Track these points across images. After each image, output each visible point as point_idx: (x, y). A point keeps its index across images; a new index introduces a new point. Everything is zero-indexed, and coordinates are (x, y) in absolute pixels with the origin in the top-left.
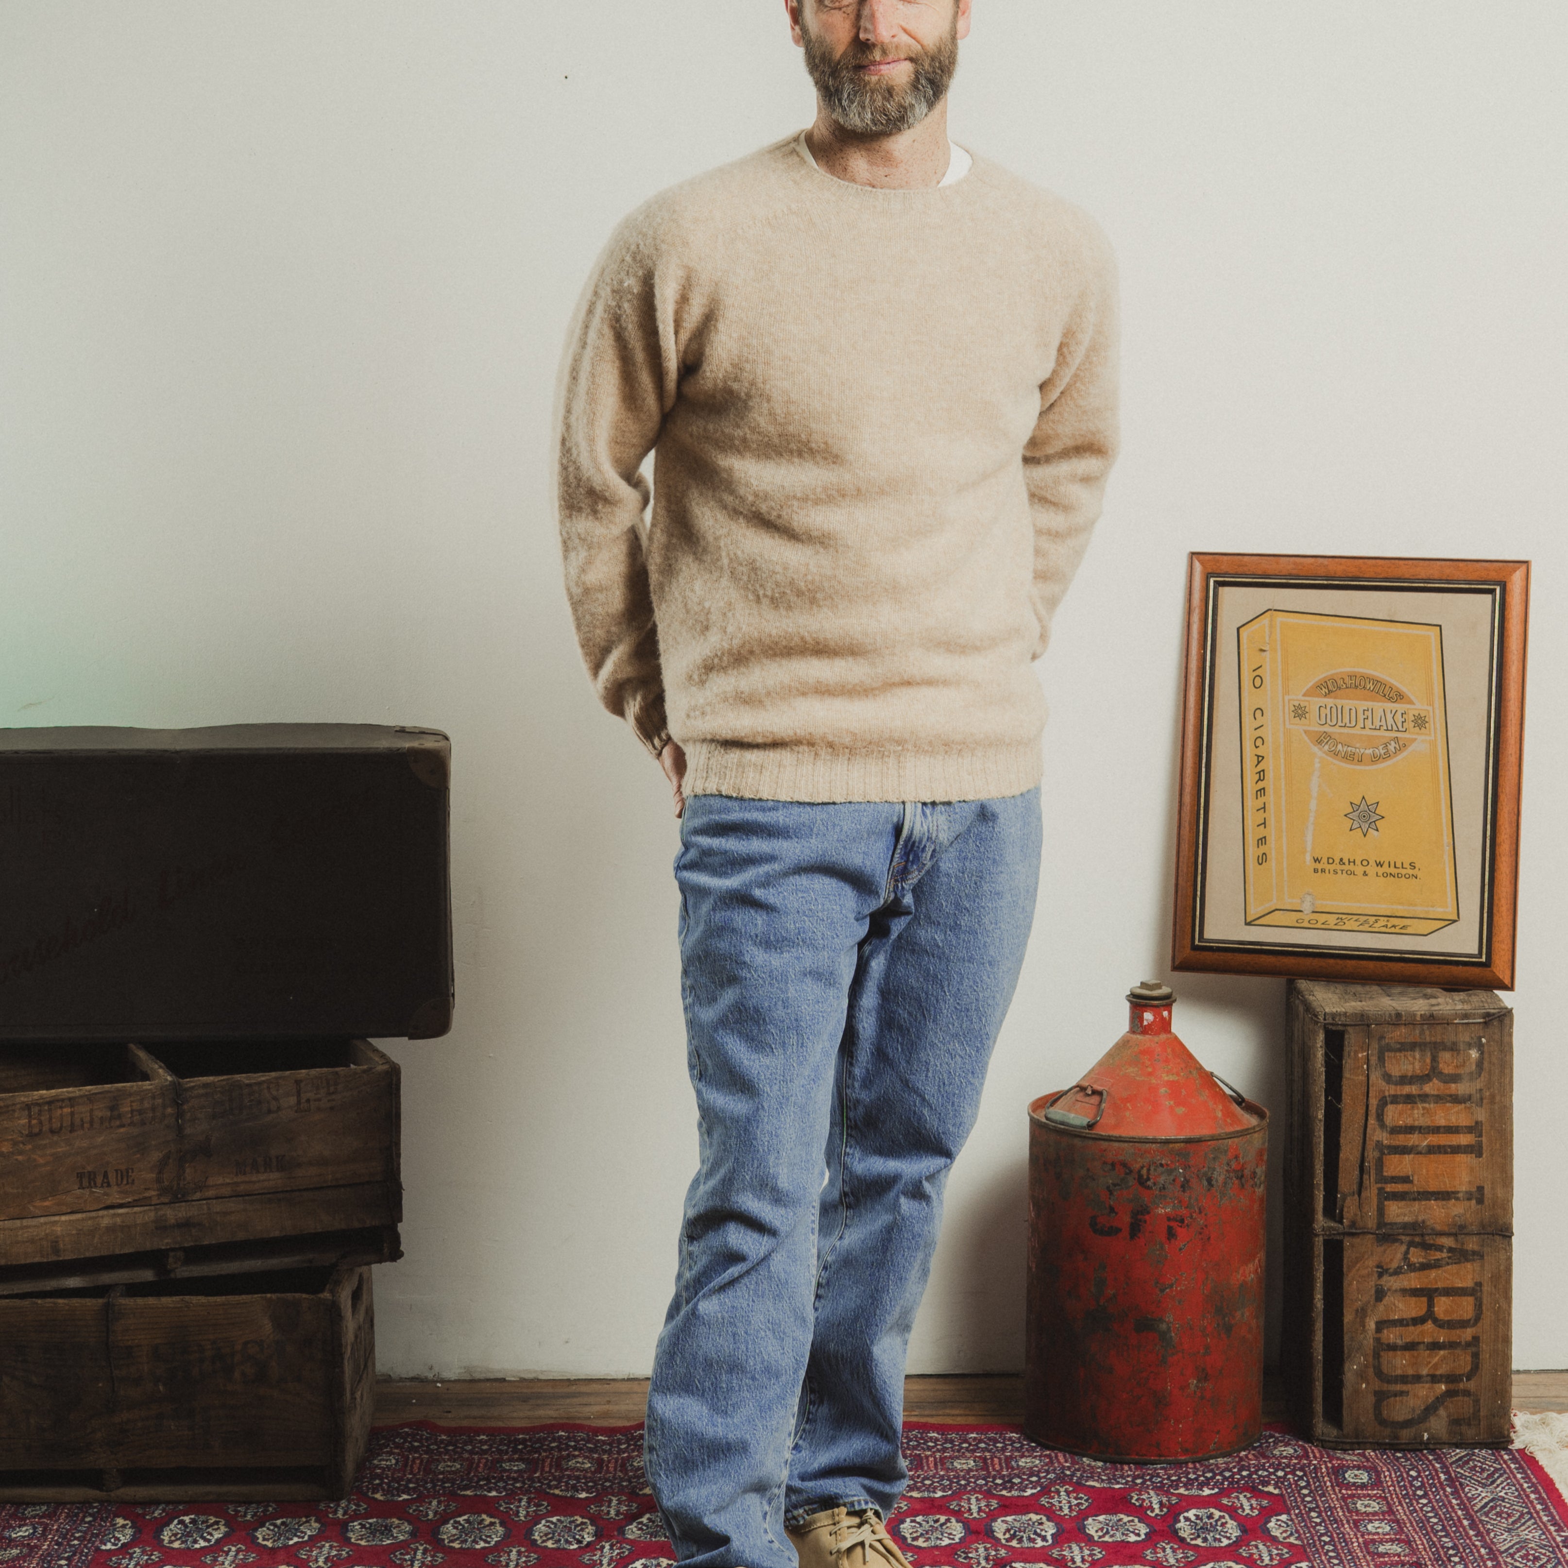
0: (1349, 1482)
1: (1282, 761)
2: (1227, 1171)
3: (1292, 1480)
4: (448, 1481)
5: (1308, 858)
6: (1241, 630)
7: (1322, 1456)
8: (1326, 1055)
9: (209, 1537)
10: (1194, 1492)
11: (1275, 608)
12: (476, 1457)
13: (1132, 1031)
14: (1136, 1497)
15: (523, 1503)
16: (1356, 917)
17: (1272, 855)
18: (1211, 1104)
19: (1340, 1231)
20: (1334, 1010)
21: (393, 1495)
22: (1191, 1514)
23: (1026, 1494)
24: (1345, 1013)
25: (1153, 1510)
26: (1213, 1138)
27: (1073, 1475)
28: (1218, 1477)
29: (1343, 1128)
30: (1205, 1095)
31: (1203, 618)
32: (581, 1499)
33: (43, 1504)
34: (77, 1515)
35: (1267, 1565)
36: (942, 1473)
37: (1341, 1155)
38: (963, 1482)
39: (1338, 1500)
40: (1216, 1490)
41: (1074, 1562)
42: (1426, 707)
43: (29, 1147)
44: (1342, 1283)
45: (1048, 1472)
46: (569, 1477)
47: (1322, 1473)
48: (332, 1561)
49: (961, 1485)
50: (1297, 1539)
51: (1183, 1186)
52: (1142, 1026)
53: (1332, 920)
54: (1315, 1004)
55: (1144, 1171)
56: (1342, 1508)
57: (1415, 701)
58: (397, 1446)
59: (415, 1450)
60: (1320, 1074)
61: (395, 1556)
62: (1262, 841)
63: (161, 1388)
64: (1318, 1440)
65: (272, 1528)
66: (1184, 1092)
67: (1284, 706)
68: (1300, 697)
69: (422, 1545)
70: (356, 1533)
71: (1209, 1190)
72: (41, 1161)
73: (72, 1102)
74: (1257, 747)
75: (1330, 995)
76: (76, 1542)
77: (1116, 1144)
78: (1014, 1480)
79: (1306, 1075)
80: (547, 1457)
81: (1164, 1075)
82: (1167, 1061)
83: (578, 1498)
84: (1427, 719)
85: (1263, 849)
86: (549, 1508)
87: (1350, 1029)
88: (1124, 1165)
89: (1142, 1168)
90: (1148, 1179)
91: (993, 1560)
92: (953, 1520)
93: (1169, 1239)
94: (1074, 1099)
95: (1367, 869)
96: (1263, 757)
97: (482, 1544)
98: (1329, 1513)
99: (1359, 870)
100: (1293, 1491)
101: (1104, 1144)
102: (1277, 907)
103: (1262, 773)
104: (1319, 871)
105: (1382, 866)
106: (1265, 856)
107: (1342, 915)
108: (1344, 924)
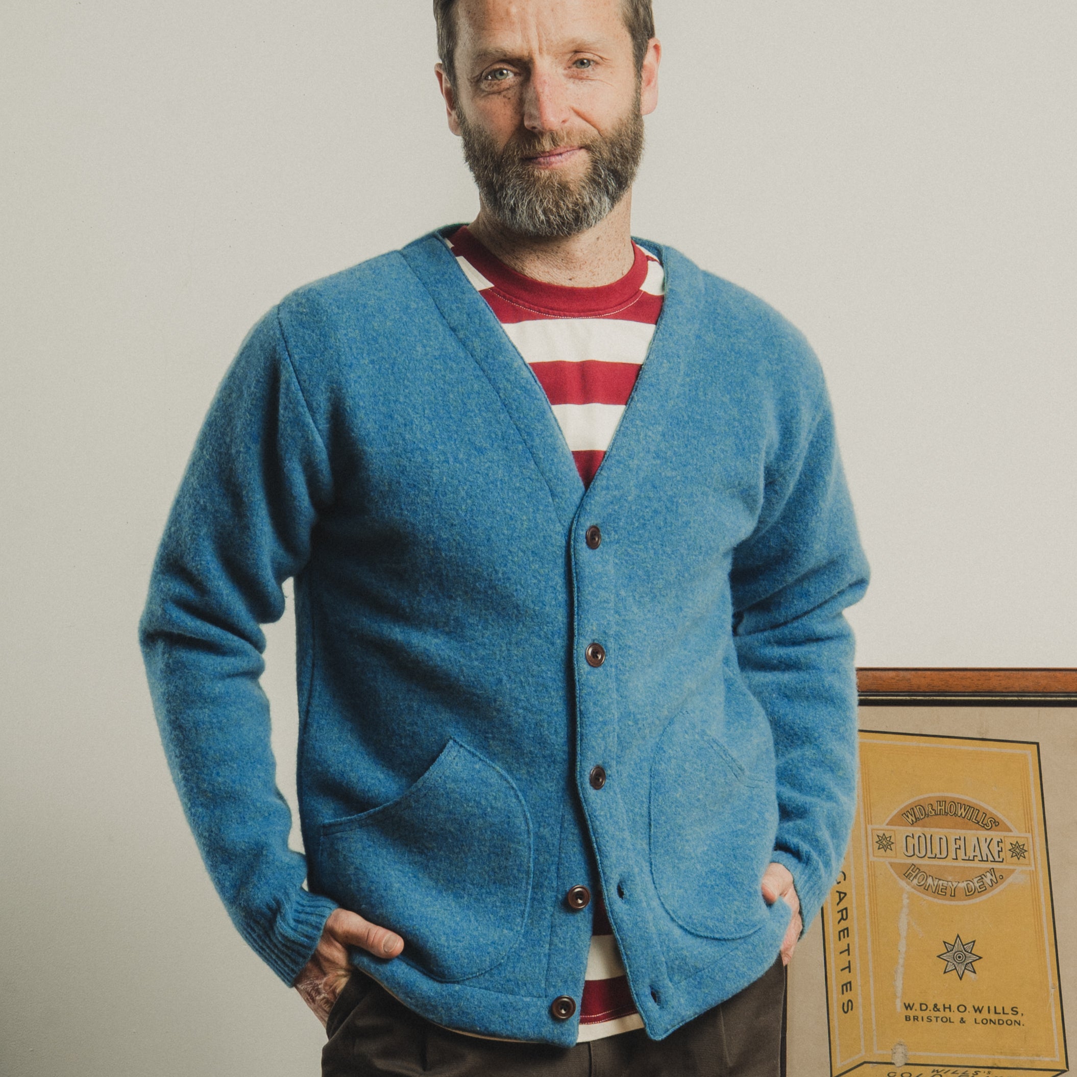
1: (867, 897)
5: (899, 1005)
16: (956, 1069)
17: (859, 1002)
42: (1022, 835)
53: (927, 1072)
57: (1012, 827)
62: (847, 986)
67: (867, 837)
68: (884, 826)
84: (1025, 848)
85: (848, 996)
95: (965, 1015)
96: (845, 894)
99: (956, 1016)
102: (867, 1060)
103: (844, 912)
104: (912, 1018)
105: (980, 1012)
106: (850, 1003)
107: (938, 1067)
108: (941, 1076)
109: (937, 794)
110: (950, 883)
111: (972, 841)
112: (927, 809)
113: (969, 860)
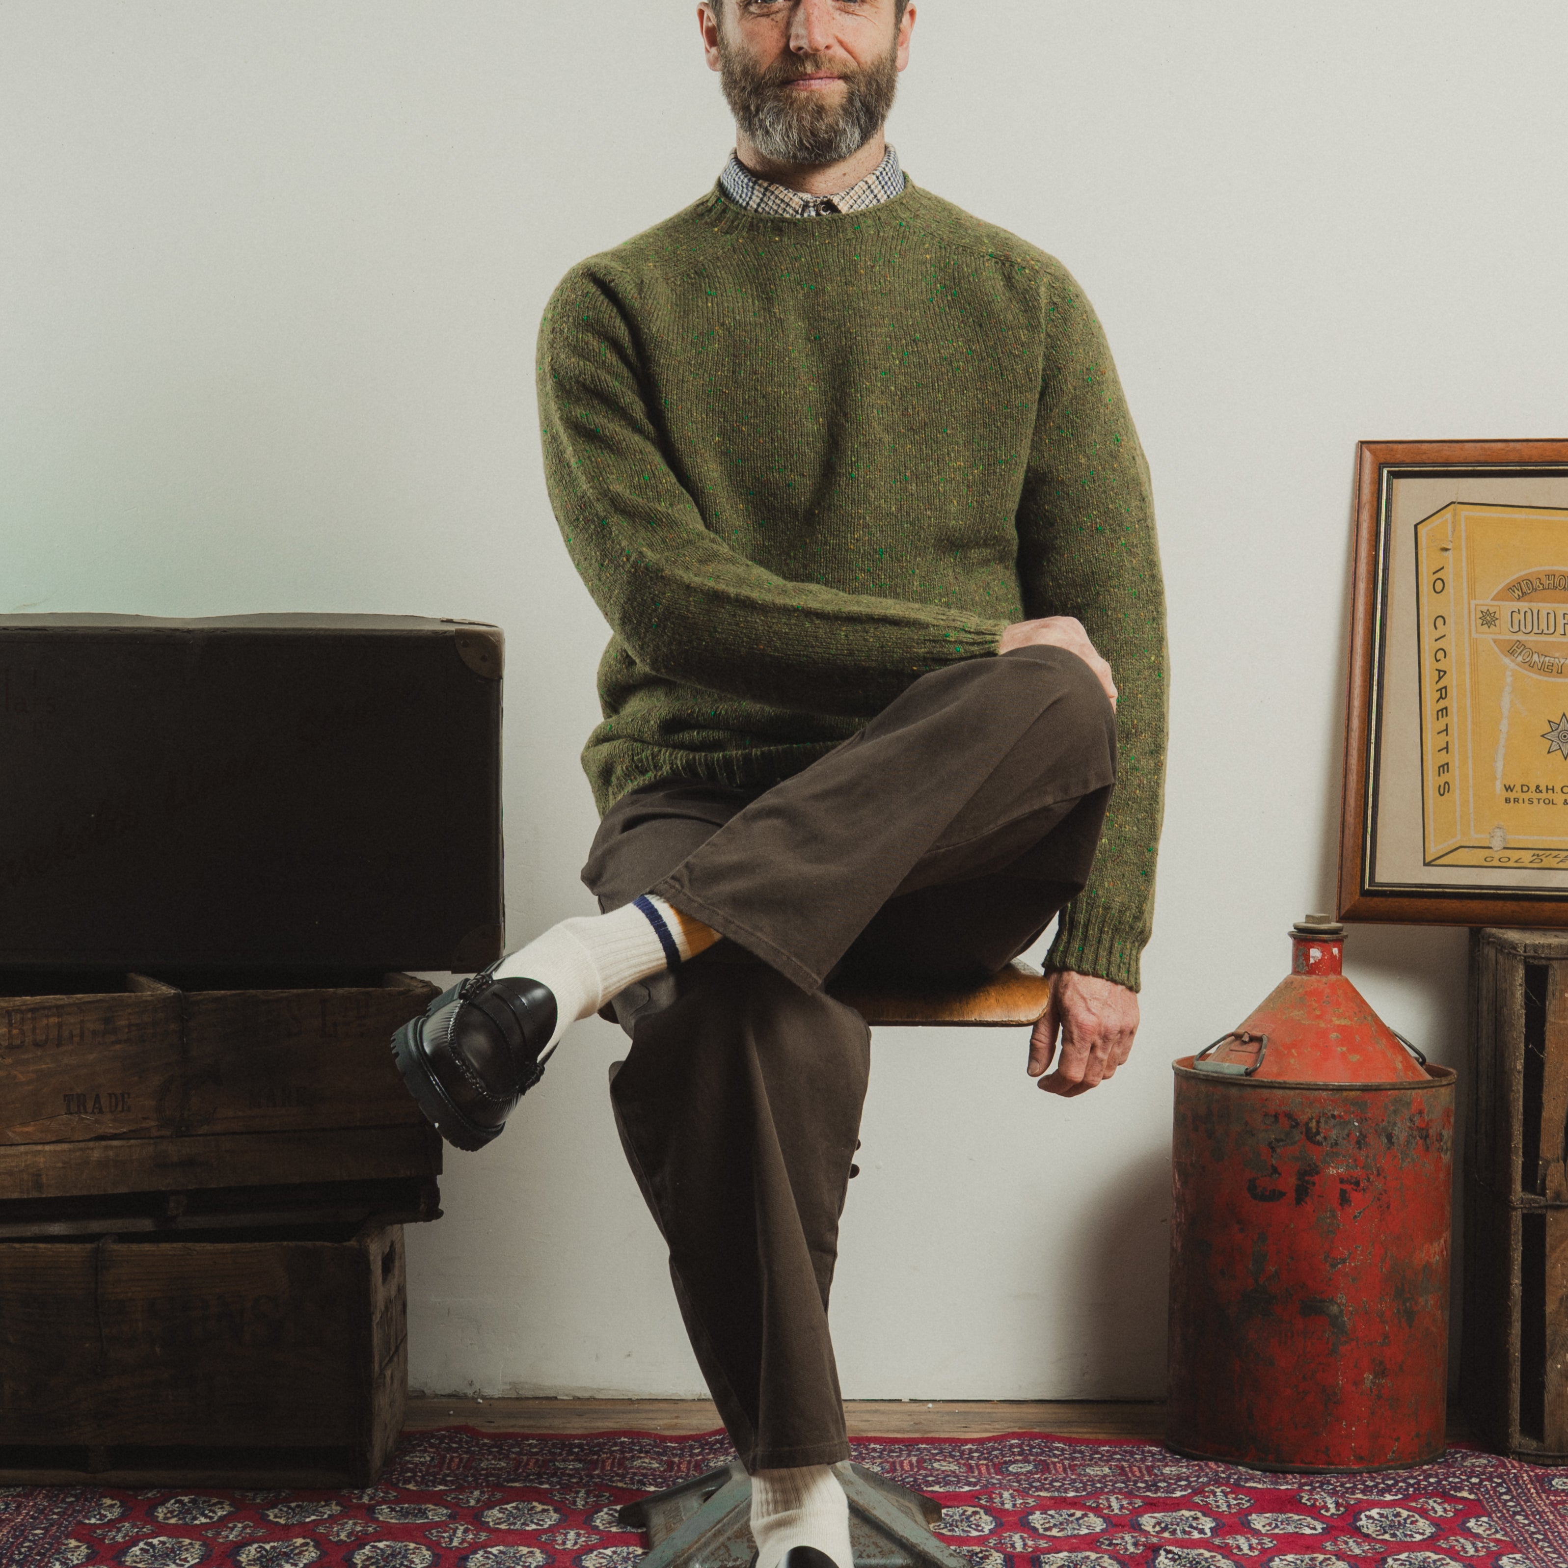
0: (1558, 1489)
1: (1468, 675)
2: (1410, 1128)
3: (1489, 1487)
4: (492, 1475)
5: (1499, 787)
6: (1419, 527)
7: (1522, 1467)
8: (1527, 996)
9: (211, 1514)
10: (1374, 1497)
11: (1459, 500)
12: (525, 1458)
13: (1296, 971)
14: (1307, 1497)
15: (581, 1495)
16: (1555, 853)
17: (1456, 785)
18: (1389, 1054)
19: (1542, 1203)
20: (1537, 943)
21: (428, 1486)
22: (1374, 1512)
23: (1174, 1496)
24: (1551, 946)
25: (1327, 1510)
26: (1394, 1088)
27: (1229, 1477)
28: (1400, 1484)
29: (1547, 1080)
30: (1382, 1044)
31: (1375, 516)
32: (649, 1492)
33: (18, 1486)
34: (57, 1496)
35: (1472, 1556)
36: (1073, 1477)
37: (1544, 1114)
38: (1099, 1485)
39: (1545, 1505)
40: (1400, 1496)
41: (1240, 1549)
43: (9, 1061)
44: (1544, 1265)
45: (1199, 1477)
46: (635, 1474)
47: (1524, 1481)
48: (356, 1536)
49: (1097, 1488)
50: (1505, 1535)
51: (1358, 1142)
52: (1307, 965)
53: (1526, 856)
54: (1512, 939)
55: (1313, 1124)
56: (1552, 1512)
58: (432, 1445)
59: (455, 1450)
60: (1519, 1017)
61: (432, 1534)
62: (1444, 768)
63: (158, 1349)
64: (1514, 1452)
65: (285, 1509)
66: (1357, 1039)
67: (1470, 612)
68: (1488, 601)
69: (463, 1525)
70: (384, 1514)
71: (1389, 1148)
72: (22, 1078)
73: (59, 1010)
74: (1437, 661)
76: (55, 1517)
77: (1280, 1092)
78: (1159, 1484)
80: (608, 1458)
81: (1334, 1019)
82: (1338, 1004)
83: (645, 1491)
85: (1445, 777)
86: (612, 1499)
87: (1555, 964)
88: (1289, 1116)
89: (1311, 1119)
90: (1318, 1133)
91: (1144, 1545)
92: (1091, 1515)
93: (1341, 1204)
94: (1228, 1049)
96: (1445, 672)
97: (534, 1527)
98: (1538, 1517)
99: (1559, 798)
100: (1491, 1496)
101: (1266, 1092)
102: (1461, 844)
103: (1444, 691)
104: (1512, 800)
106: (1446, 785)
107: (1540, 852)
108: (1542, 860)
109: (1547, 568)
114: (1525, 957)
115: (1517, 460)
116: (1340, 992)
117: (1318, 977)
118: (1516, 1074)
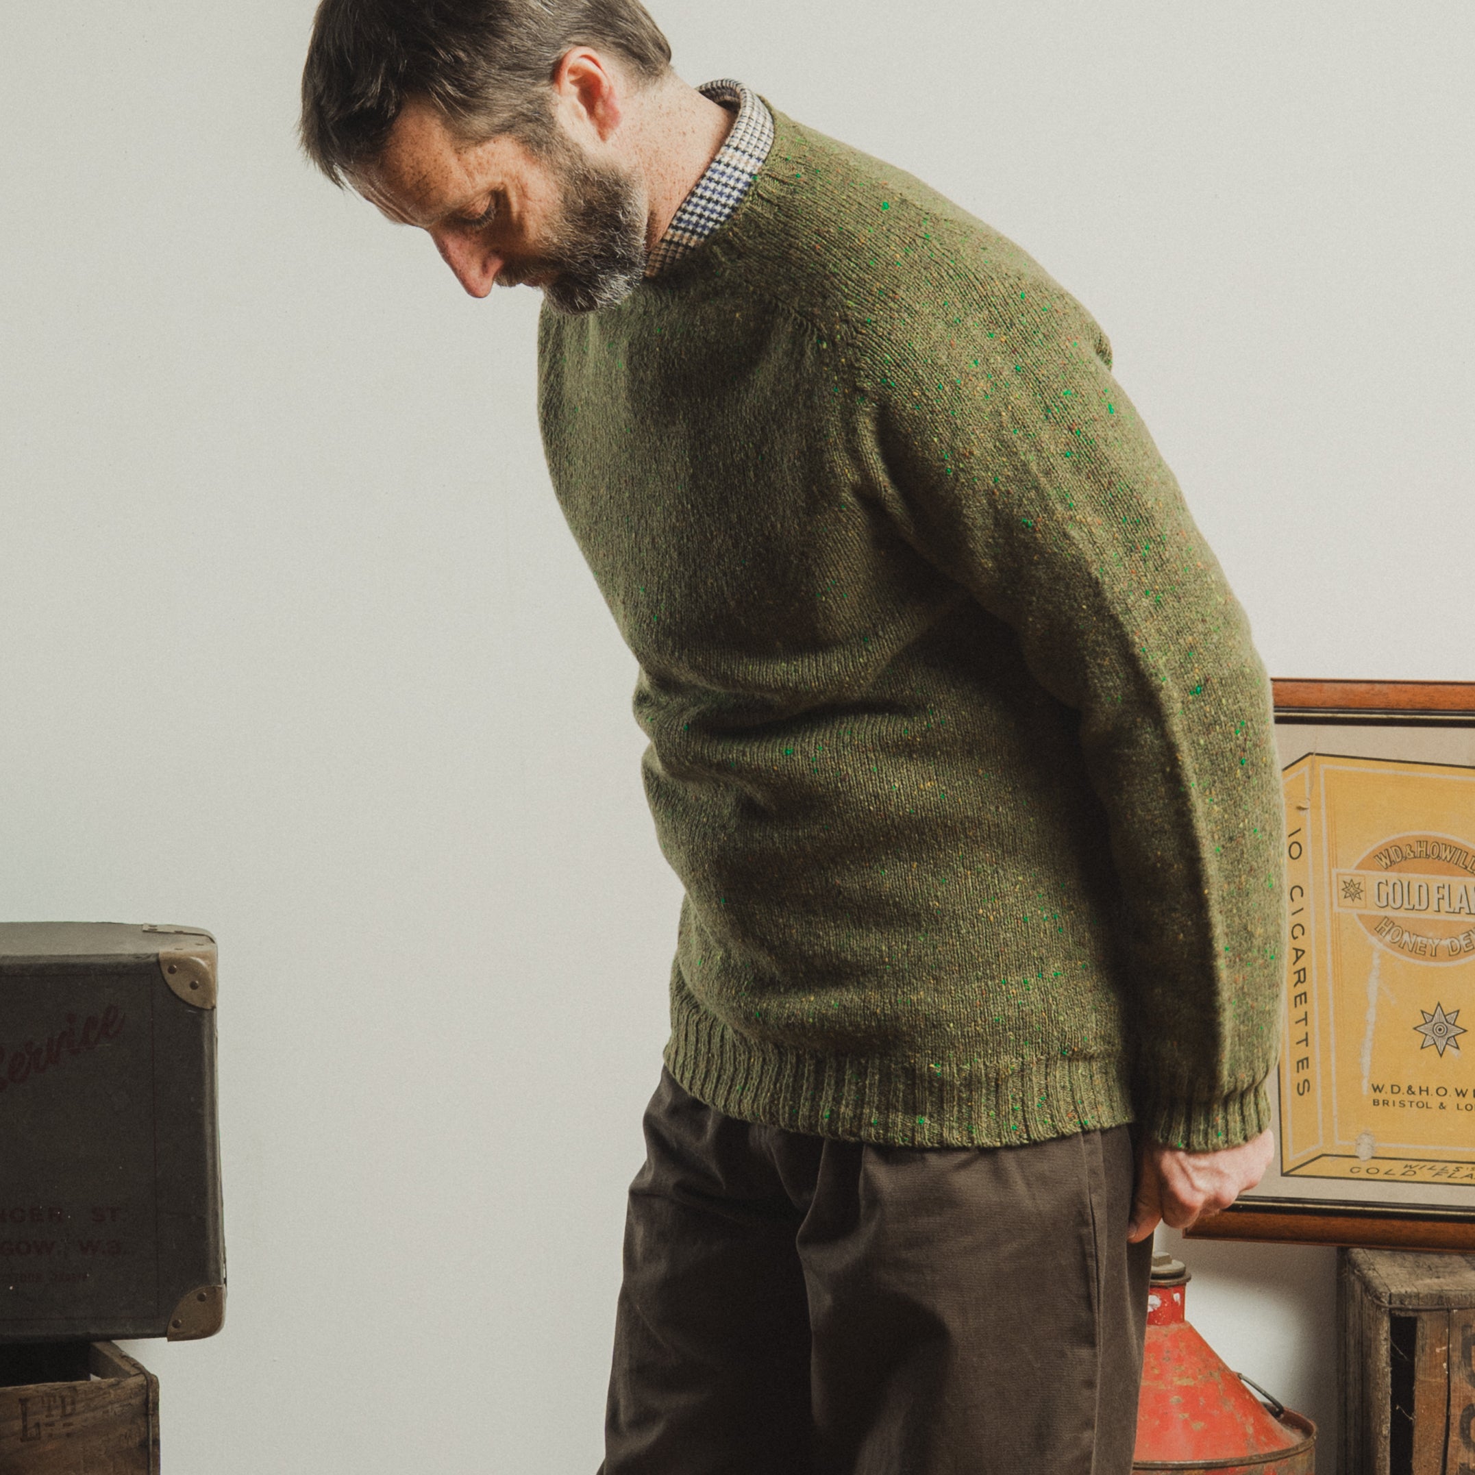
1: (1329, 956)
5: (1366, 1087)
8: (1392, 1349)
11: (1317, 752)
16: (1430, 1165)
17: (1317, 1084)
18: (1239, 1417)
20: (1403, 1291)
24: (1417, 1295)
26: (1242, 1463)
29: (1416, 1446)
30: (1230, 1405)
53: (1398, 1167)
54: (1376, 1282)
60: (1385, 1376)
62: (1303, 1063)
66: (1202, 1401)
67: (1330, 884)
74: (1295, 938)
75: (1397, 1270)
79: (1365, 1377)
81: (1175, 1379)
82: (1180, 1360)
85: (1304, 1074)
87: (1424, 1316)
95: (1445, 1100)
96: (1303, 952)
99: (1434, 1101)
102: (1325, 1152)
103: (1302, 973)
104: (1381, 1102)
105: (1464, 1096)
106: (1306, 1084)
107: (1412, 1162)
108: (1415, 1173)
109: (1417, 833)
110: (1430, 941)
111: (1458, 891)
112: (1404, 850)
113: (1454, 912)
114: (1391, 1310)
115: (1382, 706)
116: (1182, 1345)
117: (1157, 1327)
118: (1382, 1439)
